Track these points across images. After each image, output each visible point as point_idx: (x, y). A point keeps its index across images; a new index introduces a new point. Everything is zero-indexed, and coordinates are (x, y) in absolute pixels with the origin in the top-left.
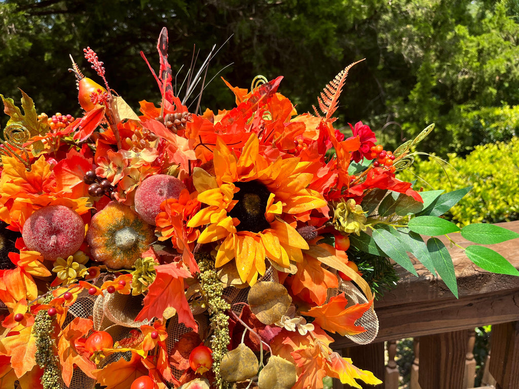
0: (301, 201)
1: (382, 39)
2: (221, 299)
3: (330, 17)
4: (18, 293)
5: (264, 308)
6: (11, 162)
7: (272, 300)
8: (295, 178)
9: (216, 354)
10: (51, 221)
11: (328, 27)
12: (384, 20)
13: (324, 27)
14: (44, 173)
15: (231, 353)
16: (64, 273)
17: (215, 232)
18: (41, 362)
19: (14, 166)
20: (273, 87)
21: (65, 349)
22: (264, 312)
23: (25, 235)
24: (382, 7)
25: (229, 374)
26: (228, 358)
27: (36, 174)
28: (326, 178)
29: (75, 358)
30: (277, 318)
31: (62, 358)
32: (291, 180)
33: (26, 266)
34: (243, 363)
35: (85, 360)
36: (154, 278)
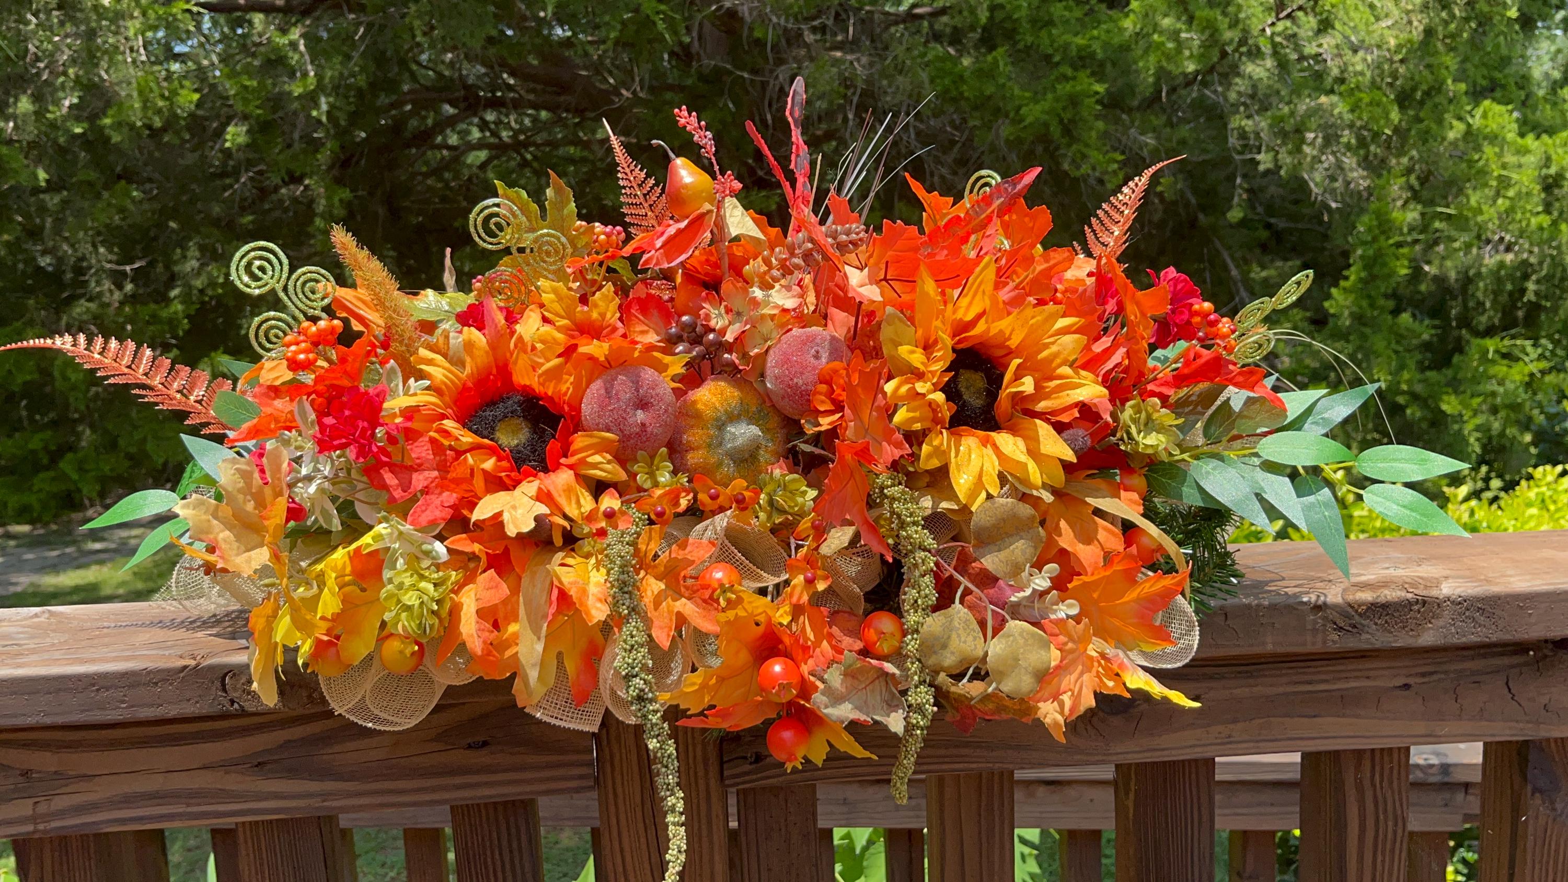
0: (1060, 389)
2: (923, 530)
3: (1083, 60)
4: (570, 504)
5: (997, 547)
6: (555, 291)
7: (1012, 535)
8: (1053, 343)
9: (913, 619)
10: (636, 385)
11: (1080, 88)
12: (1250, 77)
14: (609, 315)
15: (938, 617)
16: (646, 479)
17: (917, 414)
19: (560, 298)
20: (1019, 187)
21: (656, 592)
22: (996, 556)
23: (588, 409)
24: (1243, 42)
25: (935, 653)
26: (933, 623)
27: (595, 315)
28: (1108, 353)
29: (678, 603)
30: (1017, 570)
31: (652, 604)
32: (1047, 346)
33: (583, 461)
34: (959, 636)
35: (697, 605)
36: (800, 500)
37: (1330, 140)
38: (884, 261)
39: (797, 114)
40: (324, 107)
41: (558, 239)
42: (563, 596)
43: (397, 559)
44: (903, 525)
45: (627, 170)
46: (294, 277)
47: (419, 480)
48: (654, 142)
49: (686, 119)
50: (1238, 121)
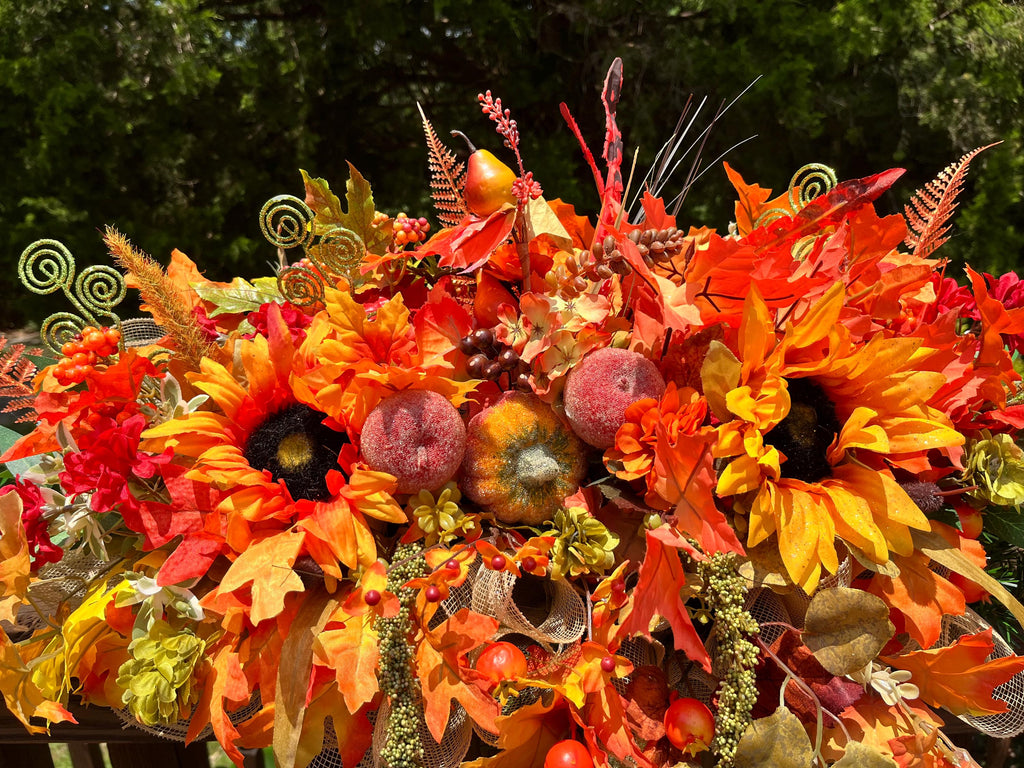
0: (903, 428)
1: (907, 99)
2: (743, 610)
3: (800, 47)
4: (344, 548)
5: (833, 640)
6: (341, 301)
7: (853, 627)
8: (903, 380)
9: (728, 720)
10: (419, 417)
11: (796, 67)
12: (916, 59)
13: (786, 67)
14: (398, 327)
15: (762, 723)
16: (429, 521)
17: (743, 474)
18: (392, 687)
19: (346, 308)
20: (871, 190)
21: (432, 667)
22: (832, 649)
23: (367, 442)
24: (914, 34)
26: (754, 732)
27: (383, 327)
28: (956, 387)
29: (455, 687)
30: (857, 666)
31: (427, 684)
32: (895, 382)
33: (361, 499)
34: (783, 746)
35: (475, 693)
36: (597, 551)
37: (971, 104)
38: (706, 276)
39: (613, 97)
40: (302, 82)
41: (352, 237)
42: (325, 674)
43: (149, 617)
44: (720, 604)
45: (438, 155)
46: (81, 275)
47: (179, 523)
48: (453, 132)
49: (490, 104)
50: (906, 90)
